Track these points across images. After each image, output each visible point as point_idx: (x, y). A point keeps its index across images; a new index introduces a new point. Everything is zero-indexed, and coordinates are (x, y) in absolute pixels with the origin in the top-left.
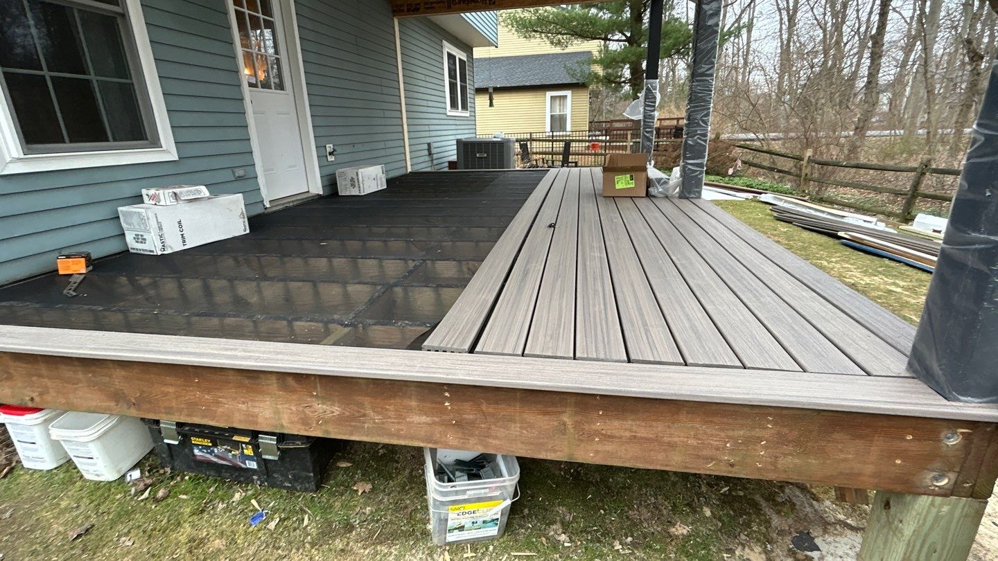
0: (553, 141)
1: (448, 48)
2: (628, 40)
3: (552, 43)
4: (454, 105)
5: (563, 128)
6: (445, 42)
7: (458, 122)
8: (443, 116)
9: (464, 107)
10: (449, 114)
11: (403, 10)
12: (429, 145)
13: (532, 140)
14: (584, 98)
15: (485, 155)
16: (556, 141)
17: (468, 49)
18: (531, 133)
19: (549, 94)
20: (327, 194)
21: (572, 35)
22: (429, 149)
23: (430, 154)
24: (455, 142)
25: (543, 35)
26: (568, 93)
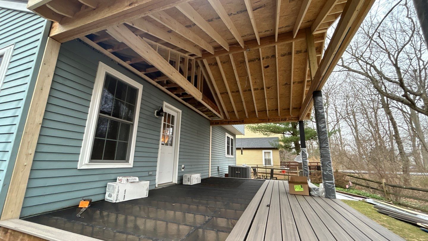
0: (266, 168)
1: (227, 135)
2: (292, 134)
3: (264, 134)
4: (228, 153)
5: (270, 163)
6: (226, 133)
7: (229, 159)
8: (225, 157)
9: (232, 154)
10: (226, 156)
11: (214, 124)
12: (218, 167)
13: (258, 168)
14: (277, 153)
15: (239, 172)
16: (267, 168)
17: (234, 135)
18: (257, 165)
19: (264, 151)
20: (178, 183)
21: (271, 132)
22: (218, 169)
23: (218, 170)
24: (228, 167)
25: (260, 132)
26: (271, 151)
